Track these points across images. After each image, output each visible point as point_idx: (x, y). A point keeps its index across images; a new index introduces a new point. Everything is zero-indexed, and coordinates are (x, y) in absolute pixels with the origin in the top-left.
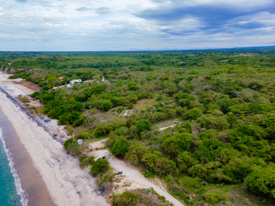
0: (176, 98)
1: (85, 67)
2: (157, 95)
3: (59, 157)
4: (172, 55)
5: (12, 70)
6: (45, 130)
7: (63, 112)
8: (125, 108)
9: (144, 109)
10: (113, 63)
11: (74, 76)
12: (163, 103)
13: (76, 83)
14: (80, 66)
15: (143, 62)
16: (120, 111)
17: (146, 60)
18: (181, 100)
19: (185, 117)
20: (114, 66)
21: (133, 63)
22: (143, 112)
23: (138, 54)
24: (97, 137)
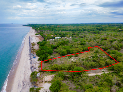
0: (109, 53)
1: (67, 30)
2: (96, 49)
3: (25, 82)
4: (115, 26)
5: (39, 31)
6: (31, 62)
7: (43, 53)
8: (73, 55)
9: (84, 58)
10: (81, 29)
11: (58, 35)
12: (98, 55)
13: (57, 38)
14: (65, 30)
15: (97, 29)
16: (70, 57)
17: (98, 28)
18: (111, 55)
19: (112, 69)
20: (81, 30)
21: (91, 29)
22: (83, 60)
23: (96, 25)
24: (51, 72)
